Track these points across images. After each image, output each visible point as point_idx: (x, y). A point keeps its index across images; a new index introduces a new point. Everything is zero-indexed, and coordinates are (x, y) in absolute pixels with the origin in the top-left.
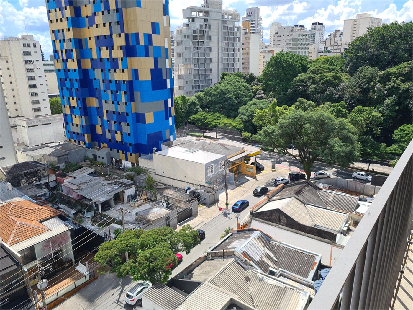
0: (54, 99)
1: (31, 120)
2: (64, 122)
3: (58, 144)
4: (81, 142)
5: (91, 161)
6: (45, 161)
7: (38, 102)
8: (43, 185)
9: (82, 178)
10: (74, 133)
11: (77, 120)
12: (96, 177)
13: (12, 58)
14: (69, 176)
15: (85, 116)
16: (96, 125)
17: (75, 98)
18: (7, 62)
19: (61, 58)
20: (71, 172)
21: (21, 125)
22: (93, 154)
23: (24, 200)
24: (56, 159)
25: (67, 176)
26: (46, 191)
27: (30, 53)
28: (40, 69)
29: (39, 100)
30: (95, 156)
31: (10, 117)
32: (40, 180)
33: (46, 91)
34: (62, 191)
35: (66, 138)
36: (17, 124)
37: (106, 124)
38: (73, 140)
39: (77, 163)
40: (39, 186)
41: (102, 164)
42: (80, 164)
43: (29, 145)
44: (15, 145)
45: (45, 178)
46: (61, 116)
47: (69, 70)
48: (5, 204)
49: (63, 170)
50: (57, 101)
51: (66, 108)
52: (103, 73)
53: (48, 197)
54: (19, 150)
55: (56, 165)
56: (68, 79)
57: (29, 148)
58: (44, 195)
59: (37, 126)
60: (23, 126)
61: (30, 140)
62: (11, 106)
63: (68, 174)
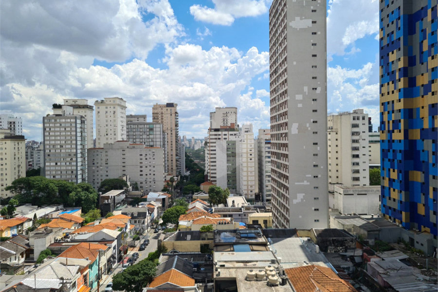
0: (376, 169)
1: (349, 188)
2: (380, 194)
3: (370, 217)
4: (397, 220)
5: (406, 245)
6: (355, 233)
7: (357, 172)
8: (349, 257)
9: (392, 262)
10: (390, 208)
11: (395, 195)
12: (409, 266)
13: (341, 130)
14: (377, 256)
15: (405, 191)
16: (418, 204)
17: (396, 170)
18: (337, 133)
19: (387, 129)
20: (379, 251)
21: (339, 192)
22: (410, 238)
23: (327, 267)
24: (366, 233)
25: (375, 254)
26: (349, 264)
27: (358, 125)
28: (365, 140)
29: (359, 170)
30: (412, 240)
31: (330, 183)
32: (346, 251)
33: (367, 161)
34: (367, 270)
35: (381, 212)
36: (335, 190)
37: (431, 204)
38: (388, 216)
39: (389, 243)
40: (344, 257)
41: (420, 252)
42: (392, 245)
43: (342, 213)
44: (330, 210)
45: (352, 250)
46: (379, 188)
47: (393, 141)
48: (310, 265)
49: (372, 247)
50: (378, 172)
51: (385, 181)
52: (434, 144)
53: (351, 272)
54: (333, 215)
55: (365, 239)
56: (391, 150)
57: (342, 216)
58: (348, 268)
59: (353, 195)
60: (340, 193)
61: (344, 208)
62: (333, 174)
63: (376, 253)
